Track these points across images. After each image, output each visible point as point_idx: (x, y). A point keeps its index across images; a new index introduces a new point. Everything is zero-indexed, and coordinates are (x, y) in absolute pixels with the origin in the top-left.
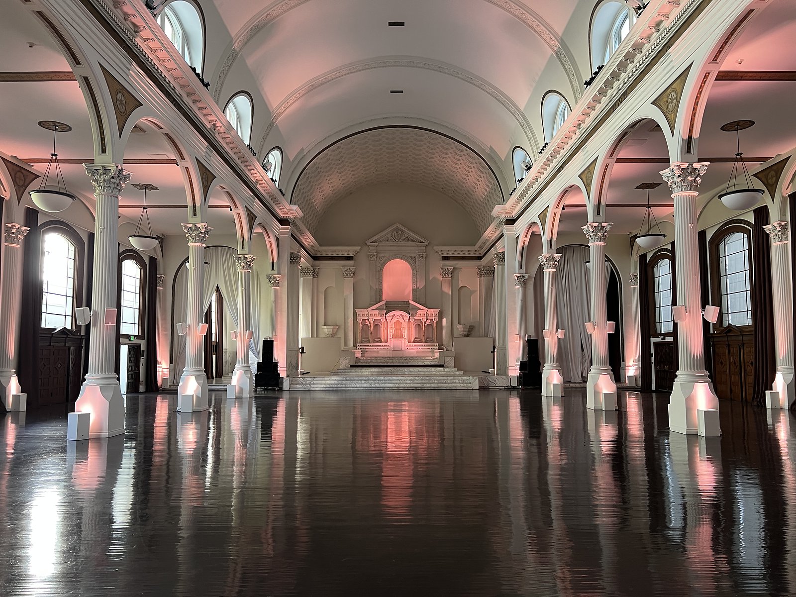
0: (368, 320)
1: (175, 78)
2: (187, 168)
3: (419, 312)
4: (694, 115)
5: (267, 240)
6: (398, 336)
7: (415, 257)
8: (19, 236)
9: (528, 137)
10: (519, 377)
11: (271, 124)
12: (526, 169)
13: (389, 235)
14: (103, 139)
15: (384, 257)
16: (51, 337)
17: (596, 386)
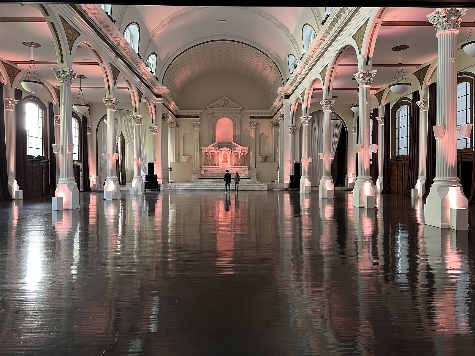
0: (208, 153)
1: (97, 18)
2: (105, 68)
3: (237, 148)
4: (370, 45)
5: (149, 106)
6: (225, 162)
7: (235, 116)
8: (13, 105)
9: (295, 49)
10: (290, 184)
11: (150, 40)
12: (294, 67)
13: (220, 103)
14: (62, 55)
15: (217, 116)
16: (32, 161)
17: (324, 186)
